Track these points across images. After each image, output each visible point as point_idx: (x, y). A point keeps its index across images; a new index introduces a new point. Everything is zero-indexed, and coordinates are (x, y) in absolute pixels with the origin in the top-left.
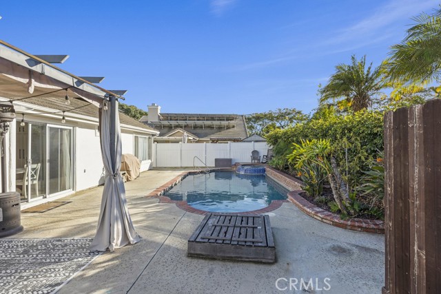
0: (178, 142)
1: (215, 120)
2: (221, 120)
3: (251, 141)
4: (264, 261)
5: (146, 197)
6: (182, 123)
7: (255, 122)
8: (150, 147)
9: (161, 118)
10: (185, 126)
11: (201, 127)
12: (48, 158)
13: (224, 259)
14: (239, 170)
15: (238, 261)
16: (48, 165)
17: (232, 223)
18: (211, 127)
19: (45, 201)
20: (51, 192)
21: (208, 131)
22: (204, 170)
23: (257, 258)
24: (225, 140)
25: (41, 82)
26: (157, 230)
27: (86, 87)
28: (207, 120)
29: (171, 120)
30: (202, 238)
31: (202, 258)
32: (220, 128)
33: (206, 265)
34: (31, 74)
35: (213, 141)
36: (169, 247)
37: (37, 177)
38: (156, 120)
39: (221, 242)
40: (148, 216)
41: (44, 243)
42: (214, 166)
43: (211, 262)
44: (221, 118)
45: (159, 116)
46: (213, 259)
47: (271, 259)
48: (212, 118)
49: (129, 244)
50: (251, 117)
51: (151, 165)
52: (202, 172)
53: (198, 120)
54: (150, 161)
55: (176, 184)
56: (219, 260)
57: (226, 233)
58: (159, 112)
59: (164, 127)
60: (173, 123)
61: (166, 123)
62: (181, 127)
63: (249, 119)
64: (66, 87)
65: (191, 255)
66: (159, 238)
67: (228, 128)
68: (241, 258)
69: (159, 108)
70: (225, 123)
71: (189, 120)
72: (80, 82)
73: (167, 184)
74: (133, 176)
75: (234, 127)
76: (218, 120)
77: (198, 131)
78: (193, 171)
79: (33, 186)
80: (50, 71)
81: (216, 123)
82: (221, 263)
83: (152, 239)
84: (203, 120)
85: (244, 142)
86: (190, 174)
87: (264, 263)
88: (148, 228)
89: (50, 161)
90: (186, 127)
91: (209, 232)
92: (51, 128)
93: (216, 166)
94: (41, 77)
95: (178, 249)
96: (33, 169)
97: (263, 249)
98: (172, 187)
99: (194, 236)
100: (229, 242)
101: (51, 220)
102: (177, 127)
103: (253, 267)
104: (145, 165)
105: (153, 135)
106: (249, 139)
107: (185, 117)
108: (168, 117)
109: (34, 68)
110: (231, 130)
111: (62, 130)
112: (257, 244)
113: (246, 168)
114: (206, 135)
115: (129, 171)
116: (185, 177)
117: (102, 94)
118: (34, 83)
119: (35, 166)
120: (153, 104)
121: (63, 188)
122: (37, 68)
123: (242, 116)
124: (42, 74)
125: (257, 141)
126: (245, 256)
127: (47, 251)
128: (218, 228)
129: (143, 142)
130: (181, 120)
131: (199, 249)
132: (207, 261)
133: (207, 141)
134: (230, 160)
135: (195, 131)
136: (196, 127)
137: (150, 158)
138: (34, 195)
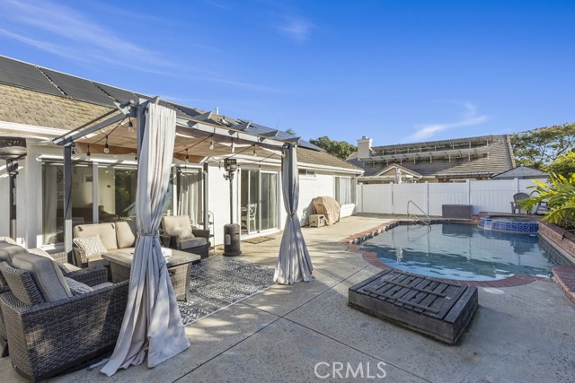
0: (388, 182)
1: (451, 148)
2: (462, 147)
3: (512, 178)
4: (437, 337)
5: (336, 244)
6: (400, 157)
7: (539, 143)
8: (353, 189)
9: (374, 152)
10: (404, 161)
11: (428, 160)
12: (260, 199)
13: (386, 320)
14: (482, 224)
15: (402, 327)
16: (260, 204)
17: (412, 285)
18: (443, 159)
19: (258, 235)
20: (262, 229)
21: (439, 164)
22: (423, 219)
23: (428, 331)
24: (461, 177)
25: (238, 144)
26: (332, 275)
27: (268, 141)
28: (438, 149)
29: (385, 154)
30: (365, 291)
31: (362, 311)
32: (459, 160)
33: (362, 318)
34: (232, 140)
35: (441, 180)
36: (335, 292)
37: (254, 215)
38: (367, 156)
39: (383, 299)
40: (328, 261)
41: (249, 265)
42: (441, 215)
43: (370, 318)
44: (462, 144)
45: (371, 151)
46: (374, 315)
47: (448, 339)
48: (447, 146)
49: (303, 281)
50: (529, 135)
51: (355, 209)
52: (419, 223)
53: (423, 151)
54: (353, 205)
55: (376, 234)
56: (380, 318)
57: (395, 292)
58: (370, 145)
59: (376, 163)
60: (388, 158)
61: (378, 158)
62: (398, 163)
63: (527, 140)
64: (254, 144)
65: (352, 305)
66: (330, 282)
67: (474, 157)
68: (407, 324)
69: (371, 140)
70: (469, 151)
71: (410, 152)
72: (262, 139)
73: (366, 232)
74: (332, 220)
75: (485, 155)
76: (456, 148)
77: (422, 166)
78: (406, 220)
79: (252, 222)
80: (242, 136)
81: (451, 153)
82: (380, 322)
83: (324, 282)
84: (431, 150)
85: (499, 179)
86: (401, 223)
87: (438, 341)
88: (324, 271)
89: (262, 201)
90: (405, 163)
91: (376, 287)
92: (262, 174)
93: (444, 215)
94: (238, 141)
95: (342, 296)
96: (252, 208)
97: (436, 321)
98: (370, 237)
99: (358, 286)
100: (392, 301)
101: (258, 250)
102: (392, 162)
103: (418, 339)
104: (347, 210)
105: (357, 175)
106: (509, 174)
107: (404, 149)
108: (381, 151)
109: (233, 136)
110: (480, 161)
111: (270, 174)
112: (428, 313)
113: (494, 220)
114: (434, 171)
115: (326, 215)
116: (392, 227)
117: (281, 144)
118: (235, 145)
119: (253, 205)
120: (364, 138)
121: (271, 227)
122: (235, 135)
123: (505, 137)
124: (238, 138)
125: (524, 178)
126: (412, 324)
127: (250, 272)
128: (389, 286)
129: (345, 184)
130: (398, 153)
131: (359, 300)
132: (365, 316)
133: (430, 180)
134: (470, 208)
135: (418, 167)
136: (419, 161)
137: (353, 201)
138: (252, 229)
